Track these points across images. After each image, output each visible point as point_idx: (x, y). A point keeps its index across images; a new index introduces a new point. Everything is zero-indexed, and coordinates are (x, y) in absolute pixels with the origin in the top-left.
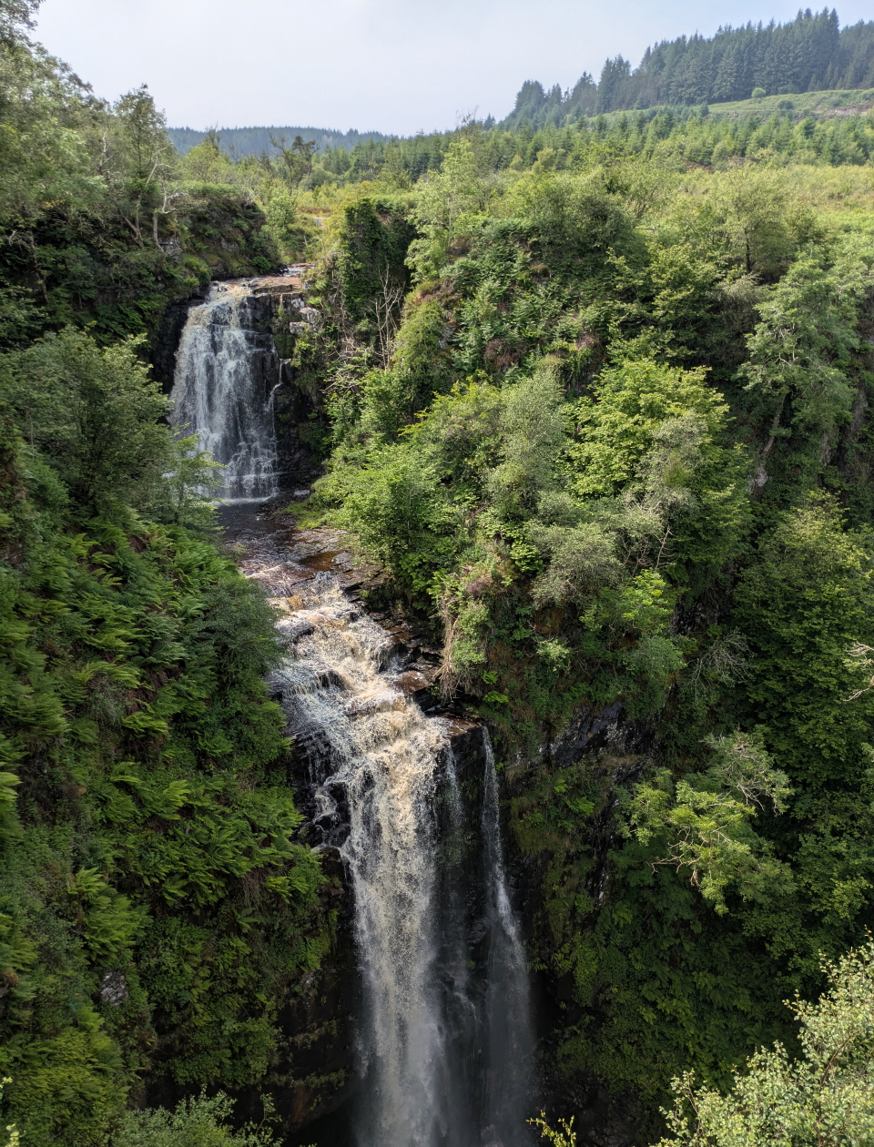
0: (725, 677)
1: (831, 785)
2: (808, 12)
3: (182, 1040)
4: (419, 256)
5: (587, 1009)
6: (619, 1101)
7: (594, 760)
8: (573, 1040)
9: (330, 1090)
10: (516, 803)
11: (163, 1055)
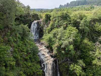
0: (79, 55)
1: (89, 65)
4: (51, 18)
7: (67, 62)
10: (60, 66)
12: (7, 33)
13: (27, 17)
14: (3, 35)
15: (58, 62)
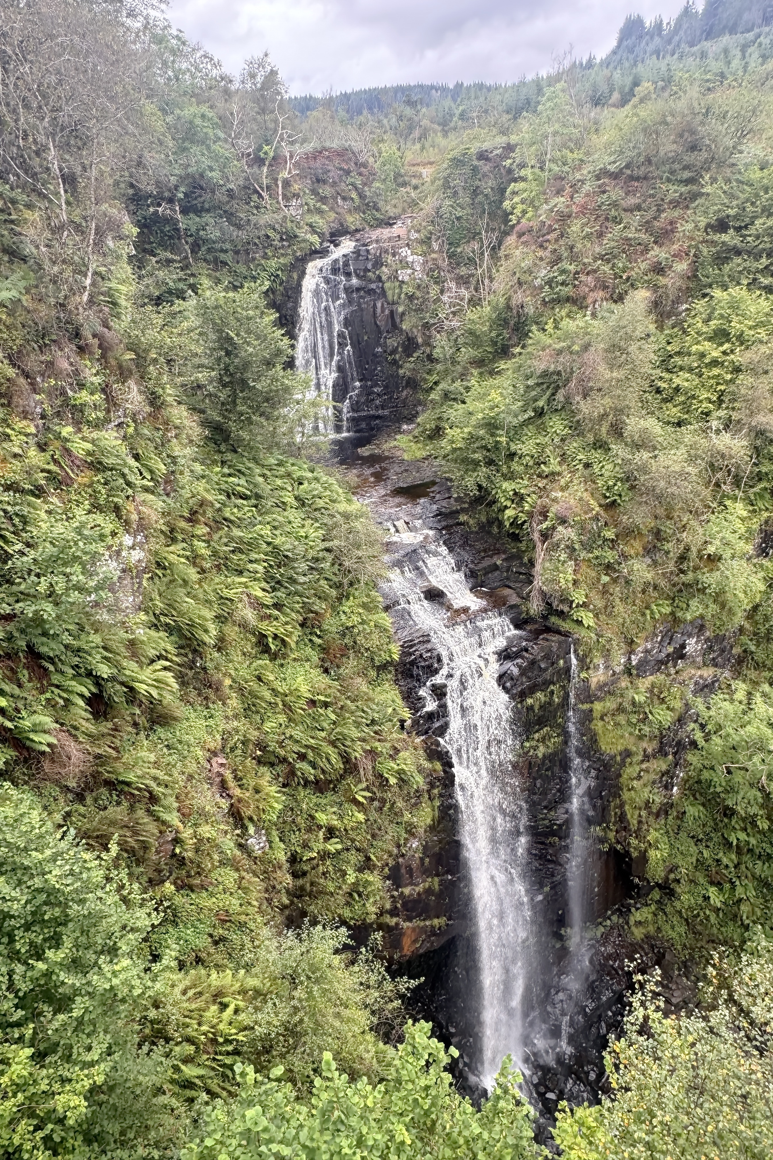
3: (312, 884)
4: (517, 199)
5: (658, 885)
6: (684, 963)
7: (672, 671)
8: (645, 909)
9: (433, 932)
10: (598, 707)
11: (297, 893)
12: (70, 393)
13: (255, 197)
14: (38, 410)
15: (584, 665)
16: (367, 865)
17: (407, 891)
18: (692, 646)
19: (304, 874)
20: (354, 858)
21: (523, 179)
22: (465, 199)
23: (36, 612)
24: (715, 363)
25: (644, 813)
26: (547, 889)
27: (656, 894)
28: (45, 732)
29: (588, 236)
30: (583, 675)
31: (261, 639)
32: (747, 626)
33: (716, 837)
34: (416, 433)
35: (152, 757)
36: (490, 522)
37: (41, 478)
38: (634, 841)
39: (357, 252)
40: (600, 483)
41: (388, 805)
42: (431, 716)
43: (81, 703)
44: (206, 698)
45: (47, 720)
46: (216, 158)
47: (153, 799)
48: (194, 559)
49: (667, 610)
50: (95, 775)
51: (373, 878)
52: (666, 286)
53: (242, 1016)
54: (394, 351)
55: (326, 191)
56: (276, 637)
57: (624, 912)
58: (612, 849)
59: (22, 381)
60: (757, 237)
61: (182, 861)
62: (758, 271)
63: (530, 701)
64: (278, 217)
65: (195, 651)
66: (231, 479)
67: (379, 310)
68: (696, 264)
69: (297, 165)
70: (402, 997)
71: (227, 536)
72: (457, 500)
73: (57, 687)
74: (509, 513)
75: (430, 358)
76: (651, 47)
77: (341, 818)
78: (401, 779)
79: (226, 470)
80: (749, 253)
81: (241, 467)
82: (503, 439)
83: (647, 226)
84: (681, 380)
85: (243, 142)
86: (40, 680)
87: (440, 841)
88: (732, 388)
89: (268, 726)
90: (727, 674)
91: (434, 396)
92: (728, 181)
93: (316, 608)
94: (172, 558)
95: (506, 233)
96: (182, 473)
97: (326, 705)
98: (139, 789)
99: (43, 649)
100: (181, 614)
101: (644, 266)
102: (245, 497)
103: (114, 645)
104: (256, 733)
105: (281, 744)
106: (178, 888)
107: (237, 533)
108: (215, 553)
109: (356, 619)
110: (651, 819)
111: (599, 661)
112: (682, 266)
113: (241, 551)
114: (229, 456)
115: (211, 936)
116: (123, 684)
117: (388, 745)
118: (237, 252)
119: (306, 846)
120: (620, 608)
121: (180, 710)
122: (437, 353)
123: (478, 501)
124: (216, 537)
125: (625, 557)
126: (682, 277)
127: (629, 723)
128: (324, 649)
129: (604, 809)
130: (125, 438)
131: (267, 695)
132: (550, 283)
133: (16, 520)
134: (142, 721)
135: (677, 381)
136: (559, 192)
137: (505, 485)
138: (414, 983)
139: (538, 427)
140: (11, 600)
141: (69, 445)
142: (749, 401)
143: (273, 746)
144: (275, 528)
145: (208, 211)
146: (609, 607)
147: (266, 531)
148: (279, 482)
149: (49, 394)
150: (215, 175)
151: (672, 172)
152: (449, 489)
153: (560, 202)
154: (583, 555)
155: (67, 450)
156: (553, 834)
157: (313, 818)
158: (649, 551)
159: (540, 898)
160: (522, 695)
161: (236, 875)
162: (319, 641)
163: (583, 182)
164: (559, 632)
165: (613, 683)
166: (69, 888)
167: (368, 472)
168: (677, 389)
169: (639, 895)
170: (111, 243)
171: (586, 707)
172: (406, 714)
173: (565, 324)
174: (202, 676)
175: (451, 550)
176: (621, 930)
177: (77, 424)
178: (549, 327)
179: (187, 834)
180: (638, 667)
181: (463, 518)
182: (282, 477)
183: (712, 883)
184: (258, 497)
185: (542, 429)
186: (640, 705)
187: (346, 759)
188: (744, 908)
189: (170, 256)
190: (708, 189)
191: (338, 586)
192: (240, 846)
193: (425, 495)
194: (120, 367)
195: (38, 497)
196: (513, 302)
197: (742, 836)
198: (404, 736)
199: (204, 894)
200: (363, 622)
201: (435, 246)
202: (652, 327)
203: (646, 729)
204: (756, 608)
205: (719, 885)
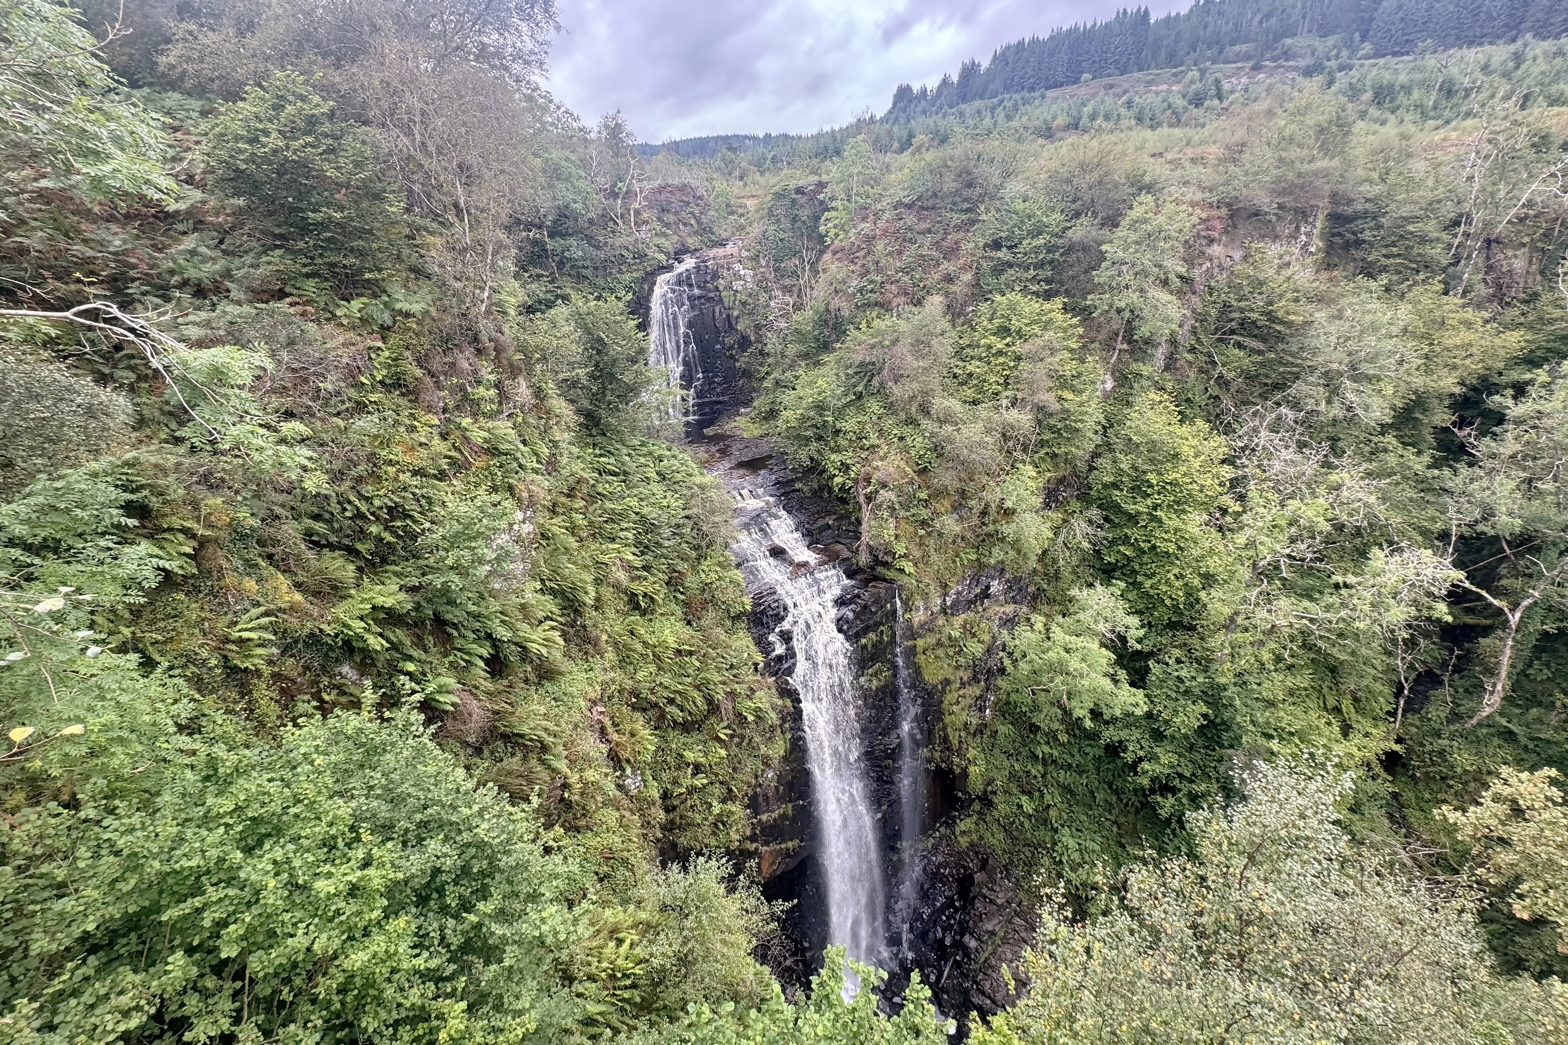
2: (1125, 10)
3: (681, 817)
4: (830, 225)
5: (978, 797)
6: (1005, 866)
7: (980, 609)
8: (968, 820)
9: (787, 854)
10: (920, 643)
11: (669, 827)
12: (469, 390)
13: (611, 224)
14: (441, 404)
15: (908, 608)
16: (729, 797)
17: (764, 817)
18: (996, 587)
19: (674, 808)
20: (717, 790)
21: (835, 209)
22: (786, 224)
23: (443, 584)
24: (1000, 353)
25: (963, 734)
26: (884, 808)
27: (977, 806)
28: (448, 692)
29: (890, 254)
30: (907, 616)
31: (633, 599)
32: (1039, 568)
33: (1024, 751)
34: (753, 415)
35: (542, 710)
36: (821, 489)
37: (444, 464)
38: (956, 760)
39: (698, 268)
40: (913, 453)
41: (746, 741)
42: (780, 658)
43: (481, 664)
44: (586, 653)
45: (450, 681)
46: (579, 192)
47: (544, 748)
48: (573, 530)
49: (974, 557)
50: (493, 729)
51: (735, 808)
52: (955, 293)
53: (638, 950)
54: (731, 348)
55: (670, 218)
56: (645, 595)
57: (951, 824)
58: (938, 767)
59: (428, 379)
60: (1025, 254)
61: (568, 805)
62: (1027, 280)
63: (864, 641)
64: (631, 239)
65: (576, 611)
66: (602, 459)
67: (717, 314)
68: (978, 276)
69: (646, 198)
70: (779, 919)
71: (601, 508)
72: (792, 470)
73: (459, 650)
74: (838, 480)
75: (761, 353)
76: (919, 108)
77: (706, 755)
78: (758, 717)
79: (598, 452)
80: (1019, 266)
81: (610, 448)
82: (830, 419)
83: (937, 245)
84: (973, 367)
85: (600, 180)
86: (444, 645)
87: (792, 770)
88: (1016, 373)
89: (640, 675)
90: (1025, 609)
91: (768, 384)
92: (998, 210)
93: (679, 568)
94: (555, 529)
95: (822, 252)
96: (561, 455)
97: (691, 653)
98: (531, 740)
99: (449, 617)
100: (564, 578)
101: (936, 277)
102: (615, 474)
103: (509, 610)
104: (631, 682)
105: (652, 691)
106: (567, 830)
107: (609, 505)
108: (591, 523)
109: (713, 575)
110: (970, 739)
111: (920, 603)
112: (967, 277)
113: (613, 521)
114: (600, 439)
115: (597, 874)
116: (516, 644)
117: (745, 686)
118: (596, 269)
119: (675, 782)
120: (934, 557)
121: (566, 665)
122: (769, 348)
123: (810, 471)
124: (591, 509)
125: (938, 515)
126: (967, 285)
127: (947, 656)
128: (686, 604)
129: (930, 732)
130: (515, 427)
131: (639, 647)
132: (861, 291)
133: (423, 502)
134: (532, 677)
135: (970, 368)
136: (864, 219)
137: (833, 457)
138: (788, 905)
139: (858, 408)
140: (418, 573)
141: (468, 434)
142: (1030, 383)
143: (645, 693)
144: (641, 499)
145: (571, 235)
146: (925, 556)
147: (634, 503)
148: (642, 460)
149: (452, 392)
150: (578, 206)
151: (954, 204)
152: (784, 461)
153: (866, 227)
154: (902, 513)
155: (467, 439)
156: (888, 757)
157: (682, 756)
158: (956, 508)
159: (879, 816)
160: (858, 636)
161: (617, 815)
162: (682, 597)
163: (883, 211)
164: (885, 580)
165: (932, 621)
166: (497, 840)
167: (714, 449)
168: (970, 375)
169: (962, 808)
170: (501, 263)
171: (910, 643)
172: (759, 658)
173: (876, 323)
174: (581, 634)
175: (789, 512)
176: (949, 839)
177: (474, 415)
178: (863, 326)
179: (574, 778)
180: (952, 607)
181: (798, 485)
182: (644, 456)
183: (1023, 792)
184: (626, 473)
185: (862, 409)
186: (956, 640)
187: (710, 701)
188: (1053, 813)
189: (539, 271)
190: (983, 217)
191: (697, 548)
192: (620, 787)
193: (765, 467)
194: (511, 365)
195: (440, 480)
196: (832, 307)
197: (1046, 749)
198: (759, 677)
199: (590, 834)
200: (720, 579)
201: (763, 263)
202: (947, 326)
203: (962, 660)
204: (1045, 552)
205: (1030, 794)
